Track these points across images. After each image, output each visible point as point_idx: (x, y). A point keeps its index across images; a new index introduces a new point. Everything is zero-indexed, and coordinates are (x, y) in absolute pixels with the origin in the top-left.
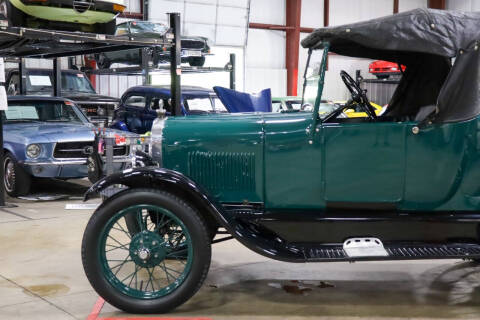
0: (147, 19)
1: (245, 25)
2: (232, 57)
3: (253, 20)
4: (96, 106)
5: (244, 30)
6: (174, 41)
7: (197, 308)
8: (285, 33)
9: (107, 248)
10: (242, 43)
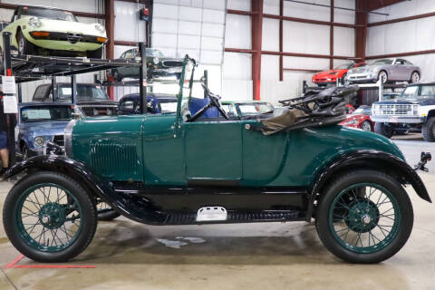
0: (150, 47)
1: (221, 49)
2: (206, 72)
3: (227, 46)
4: (105, 109)
5: (221, 53)
6: (141, 62)
7: (92, 258)
8: (251, 55)
9: (23, 215)
10: (219, 62)
